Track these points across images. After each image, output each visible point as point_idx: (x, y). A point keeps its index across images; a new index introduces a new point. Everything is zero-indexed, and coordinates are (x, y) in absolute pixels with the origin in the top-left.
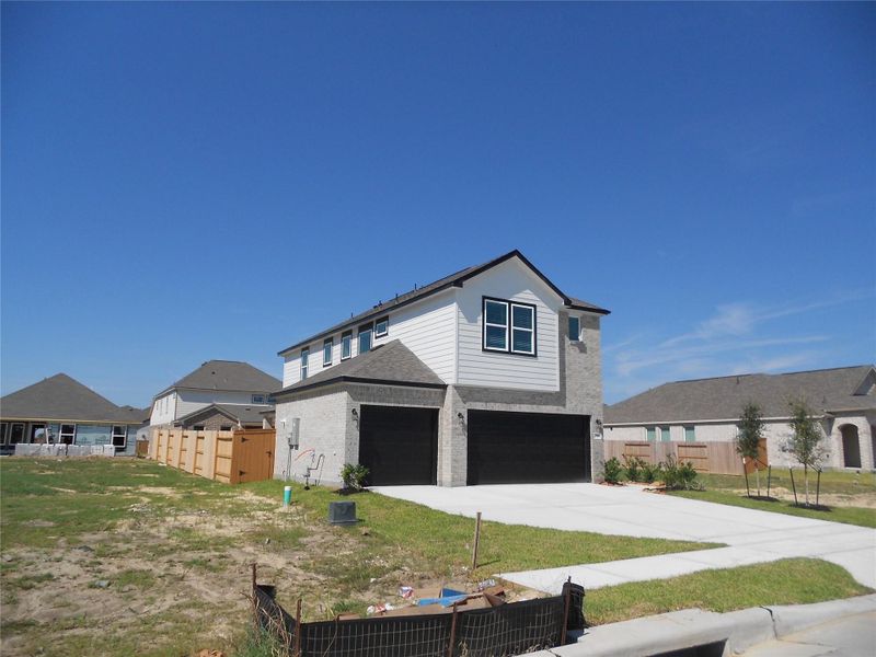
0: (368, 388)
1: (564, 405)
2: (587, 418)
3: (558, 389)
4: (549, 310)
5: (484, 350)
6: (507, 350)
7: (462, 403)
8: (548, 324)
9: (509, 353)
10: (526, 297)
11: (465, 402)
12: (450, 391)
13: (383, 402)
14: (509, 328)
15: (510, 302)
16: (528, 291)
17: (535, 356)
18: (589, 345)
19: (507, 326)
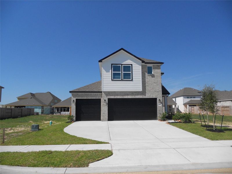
0: (78, 94)
1: (145, 95)
2: (156, 99)
3: (141, 90)
4: (138, 65)
5: (112, 80)
6: (121, 79)
7: (106, 97)
8: (137, 69)
9: (122, 80)
10: (128, 62)
11: (107, 96)
12: (103, 93)
13: (83, 97)
14: (122, 72)
15: (122, 65)
16: (129, 60)
17: (132, 80)
18: (156, 75)
19: (121, 72)
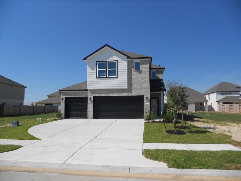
0: (67, 92)
1: (131, 93)
2: (143, 96)
3: (126, 87)
4: (124, 61)
5: (97, 78)
6: (106, 77)
8: (123, 65)
9: (107, 77)
10: (114, 58)
11: (92, 94)
12: (89, 91)
13: (71, 95)
14: (107, 69)
15: (107, 61)
16: (114, 56)
17: (117, 77)
18: (143, 70)
19: (106, 69)
